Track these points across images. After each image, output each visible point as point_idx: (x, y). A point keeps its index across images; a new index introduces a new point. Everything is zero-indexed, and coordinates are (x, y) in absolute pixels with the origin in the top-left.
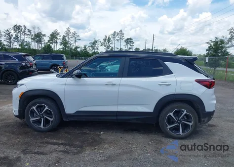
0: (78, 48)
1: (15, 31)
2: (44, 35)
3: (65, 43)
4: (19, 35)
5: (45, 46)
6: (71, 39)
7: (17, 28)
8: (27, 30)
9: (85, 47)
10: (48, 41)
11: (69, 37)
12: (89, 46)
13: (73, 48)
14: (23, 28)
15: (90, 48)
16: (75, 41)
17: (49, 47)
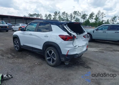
0: (104, 21)
1: (74, 14)
2: (87, 15)
3: (97, 19)
4: (75, 16)
5: (86, 20)
6: (100, 16)
7: (75, 12)
8: (79, 13)
9: (108, 21)
10: (89, 18)
11: (99, 15)
12: (110, 20)
13: (101, 21)
14: (78, 12)
15: (111, 21)
16: (103, 17)
17: (88, 21)
